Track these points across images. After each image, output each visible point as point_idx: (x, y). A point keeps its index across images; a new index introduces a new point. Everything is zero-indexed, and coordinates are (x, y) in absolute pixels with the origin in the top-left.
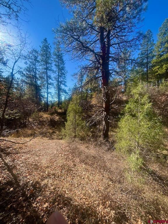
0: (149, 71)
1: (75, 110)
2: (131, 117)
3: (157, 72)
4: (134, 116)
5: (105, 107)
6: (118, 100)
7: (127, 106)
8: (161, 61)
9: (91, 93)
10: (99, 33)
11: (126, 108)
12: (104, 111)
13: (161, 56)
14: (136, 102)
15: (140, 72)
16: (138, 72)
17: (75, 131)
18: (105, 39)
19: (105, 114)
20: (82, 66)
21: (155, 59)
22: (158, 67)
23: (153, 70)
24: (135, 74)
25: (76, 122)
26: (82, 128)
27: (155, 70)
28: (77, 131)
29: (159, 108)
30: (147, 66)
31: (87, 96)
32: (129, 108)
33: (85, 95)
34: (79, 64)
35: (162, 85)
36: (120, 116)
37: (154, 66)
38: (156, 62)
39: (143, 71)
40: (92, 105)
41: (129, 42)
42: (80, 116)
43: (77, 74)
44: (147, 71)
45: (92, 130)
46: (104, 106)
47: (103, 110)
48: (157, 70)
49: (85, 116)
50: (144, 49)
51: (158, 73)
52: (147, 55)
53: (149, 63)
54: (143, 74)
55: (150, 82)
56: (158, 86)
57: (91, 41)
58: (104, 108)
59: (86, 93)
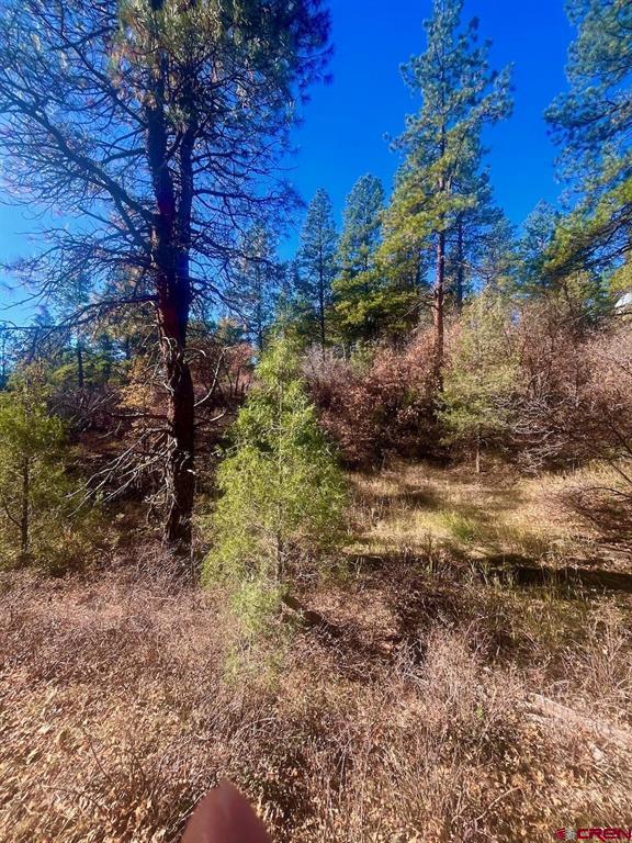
0: (326, 312)
1: (21, 433)
2: (257, 450)
3: (345, 317)
4: (264, 447)
5: (174, 420)
6: (236, 394)
7: (243, 413)
8: (354, 289)
9: (128, 358)
10: (146, 126)
11: (239, 422)
12: (170, 433)
13: (354, 274)
14: (271, 401)
15: (305, 310)
16: (297, 309)
17: (25, 538)
18: (168, 158)
19: (173, 446)
20: (62, 234)
21: (338, 281)
22: (347, 303)
23: (337, 309)
24: (290, 312)
25: (27, 488)
26: (67, 514)
27: (340, 310)
28: (37, 533)
29: (350, 423)
30: (321, 295)
31: (107, 372)
32: (251, 420)
33: (99, 367)
34: (47, 223)
35: (356, 357)
36: (219, 451)
37: (337, 299)
38: (342, 290)
39: (310, 307)
40: (127, 410)
41: (259, 202)
42: (51, 461)
43: (33, 265)
44: (322, 309)
45: (122, 516)
46: (170, 414)
47: (167, 432)
48: (346, 311)
49: (89, 461)
50: (312, 242)
51: (347, 322)
52: (320, 261)
53: (326, 287)
54: (310, 318)
55: (330, 344)
56: (348, 357)
57: (112, 146)
58: (169, 424)
59: (104, 357)
